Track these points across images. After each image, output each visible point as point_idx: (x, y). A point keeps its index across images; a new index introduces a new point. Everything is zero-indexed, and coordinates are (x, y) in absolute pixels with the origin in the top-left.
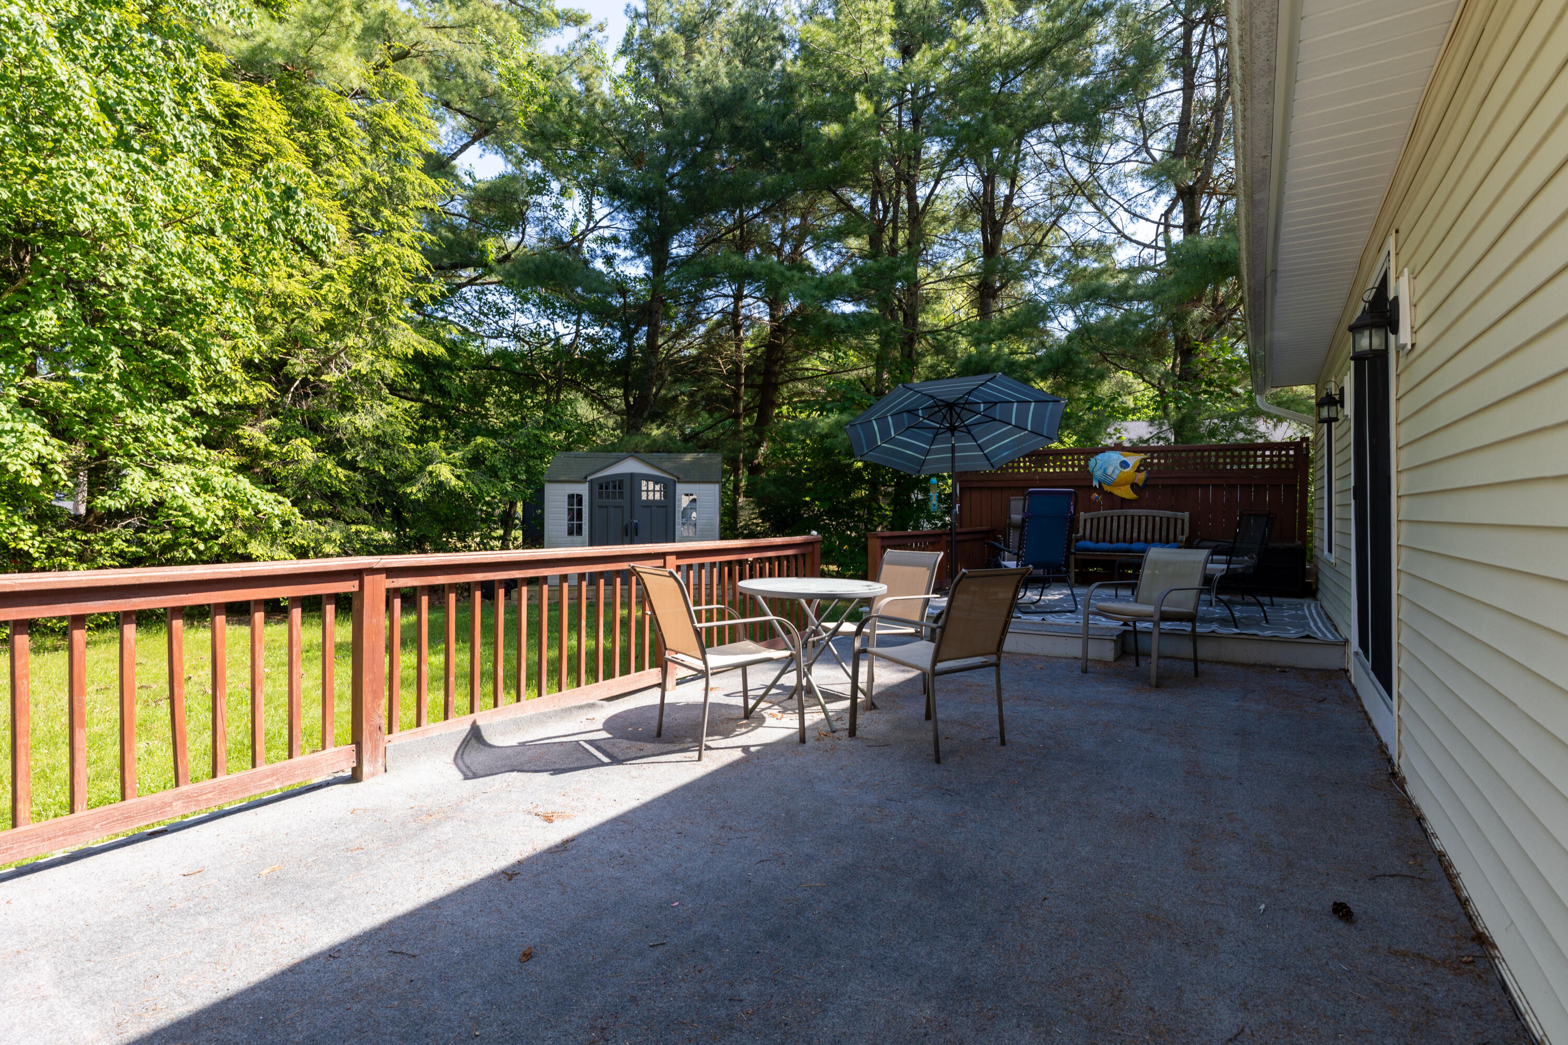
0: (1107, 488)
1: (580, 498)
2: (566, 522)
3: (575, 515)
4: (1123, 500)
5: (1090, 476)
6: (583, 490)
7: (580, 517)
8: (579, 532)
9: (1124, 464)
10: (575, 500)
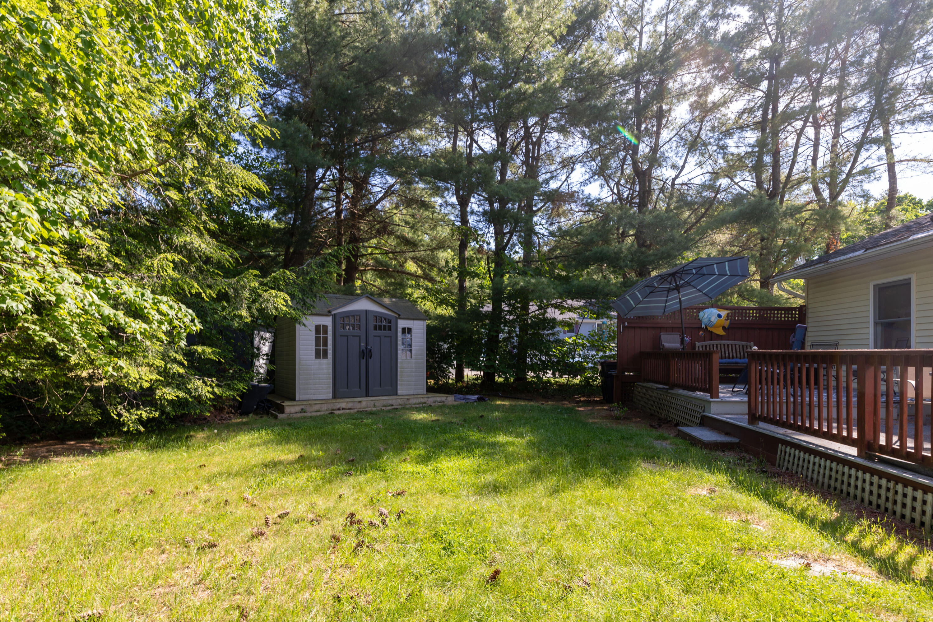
0: (709, 329)
1: (325, 327)
2: (314, 348)
3: (320, 342)
4: (718, 335)
5: (700, 321)
6: (328, 321)
7: (326, 344)
8: (325, 355)
9: (719, 316)
10: (320, 330)
